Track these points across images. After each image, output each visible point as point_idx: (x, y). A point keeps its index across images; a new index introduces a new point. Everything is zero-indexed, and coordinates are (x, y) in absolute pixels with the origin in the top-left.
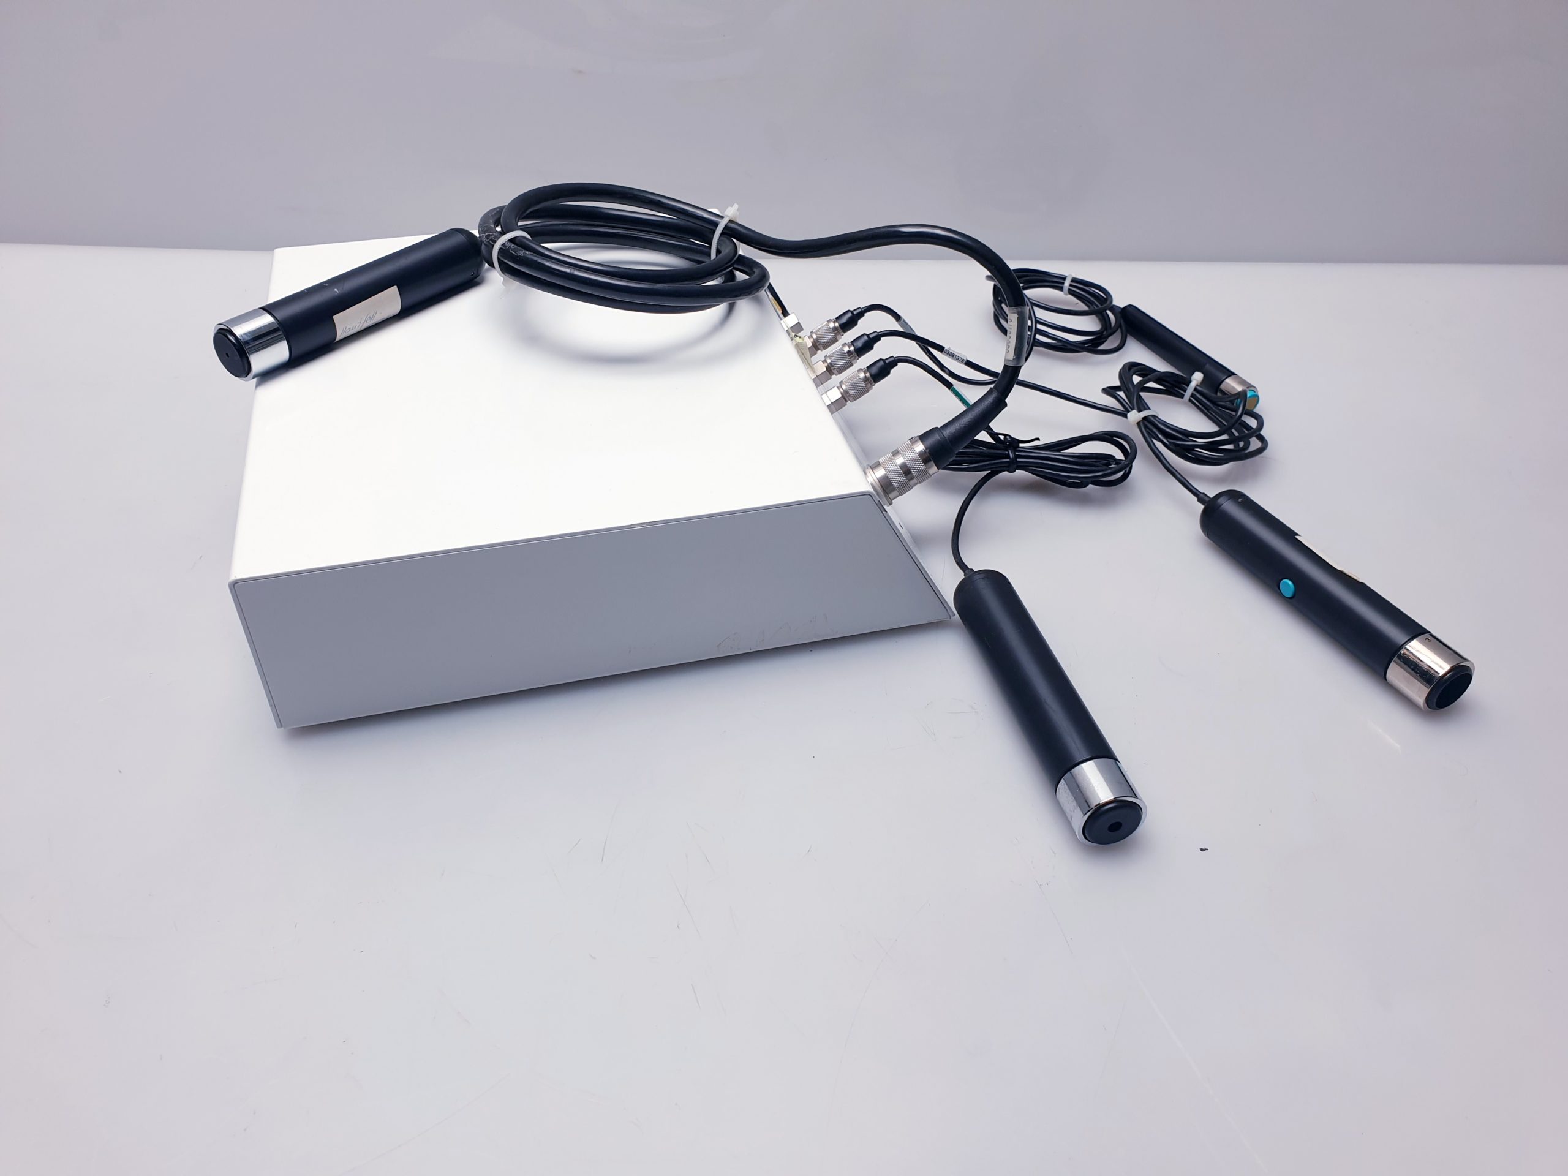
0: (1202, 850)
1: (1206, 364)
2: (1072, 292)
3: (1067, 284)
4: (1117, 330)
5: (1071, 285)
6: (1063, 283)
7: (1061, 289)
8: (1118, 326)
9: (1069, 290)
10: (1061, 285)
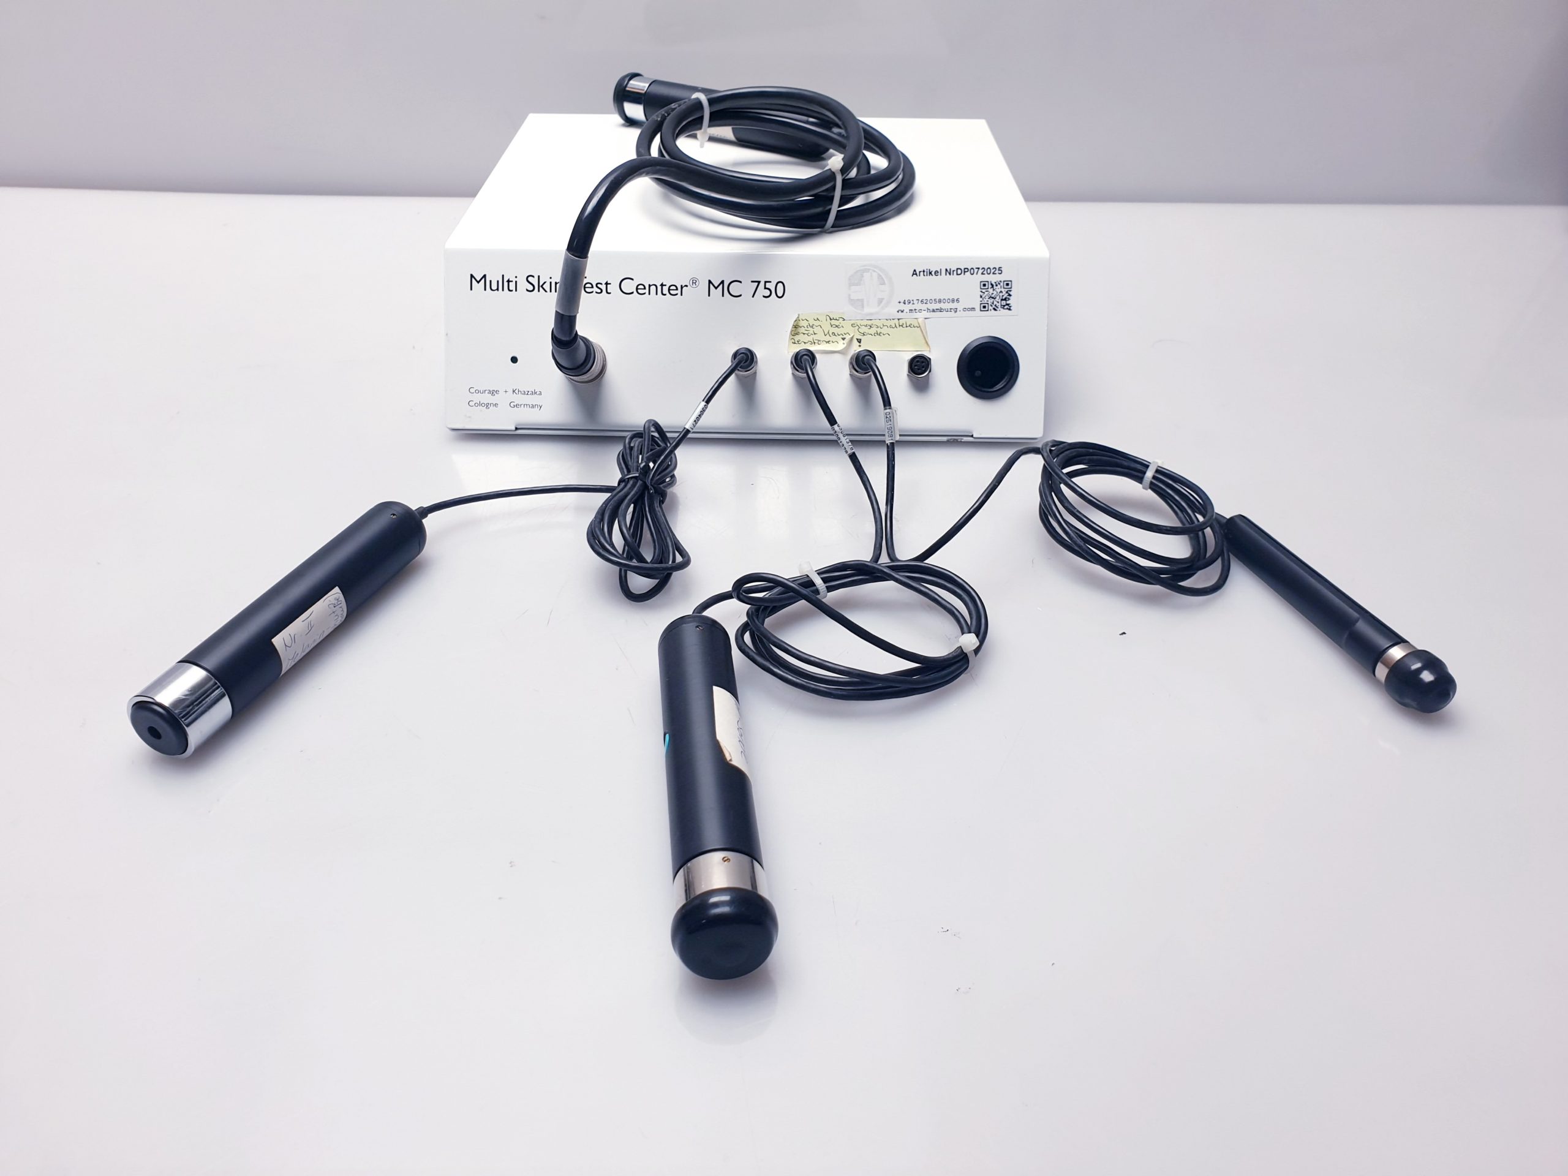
0: (1124, 633)
1: (1357, 621)
2: (1154, 487)
3: (1149, 474)
4: (1217, 559)
5: (1154, 477)
6: (1145, 473)
7: (1139, 479)
8: (1218, 554)
9: (1151, 483)
10: (1140, 475)
